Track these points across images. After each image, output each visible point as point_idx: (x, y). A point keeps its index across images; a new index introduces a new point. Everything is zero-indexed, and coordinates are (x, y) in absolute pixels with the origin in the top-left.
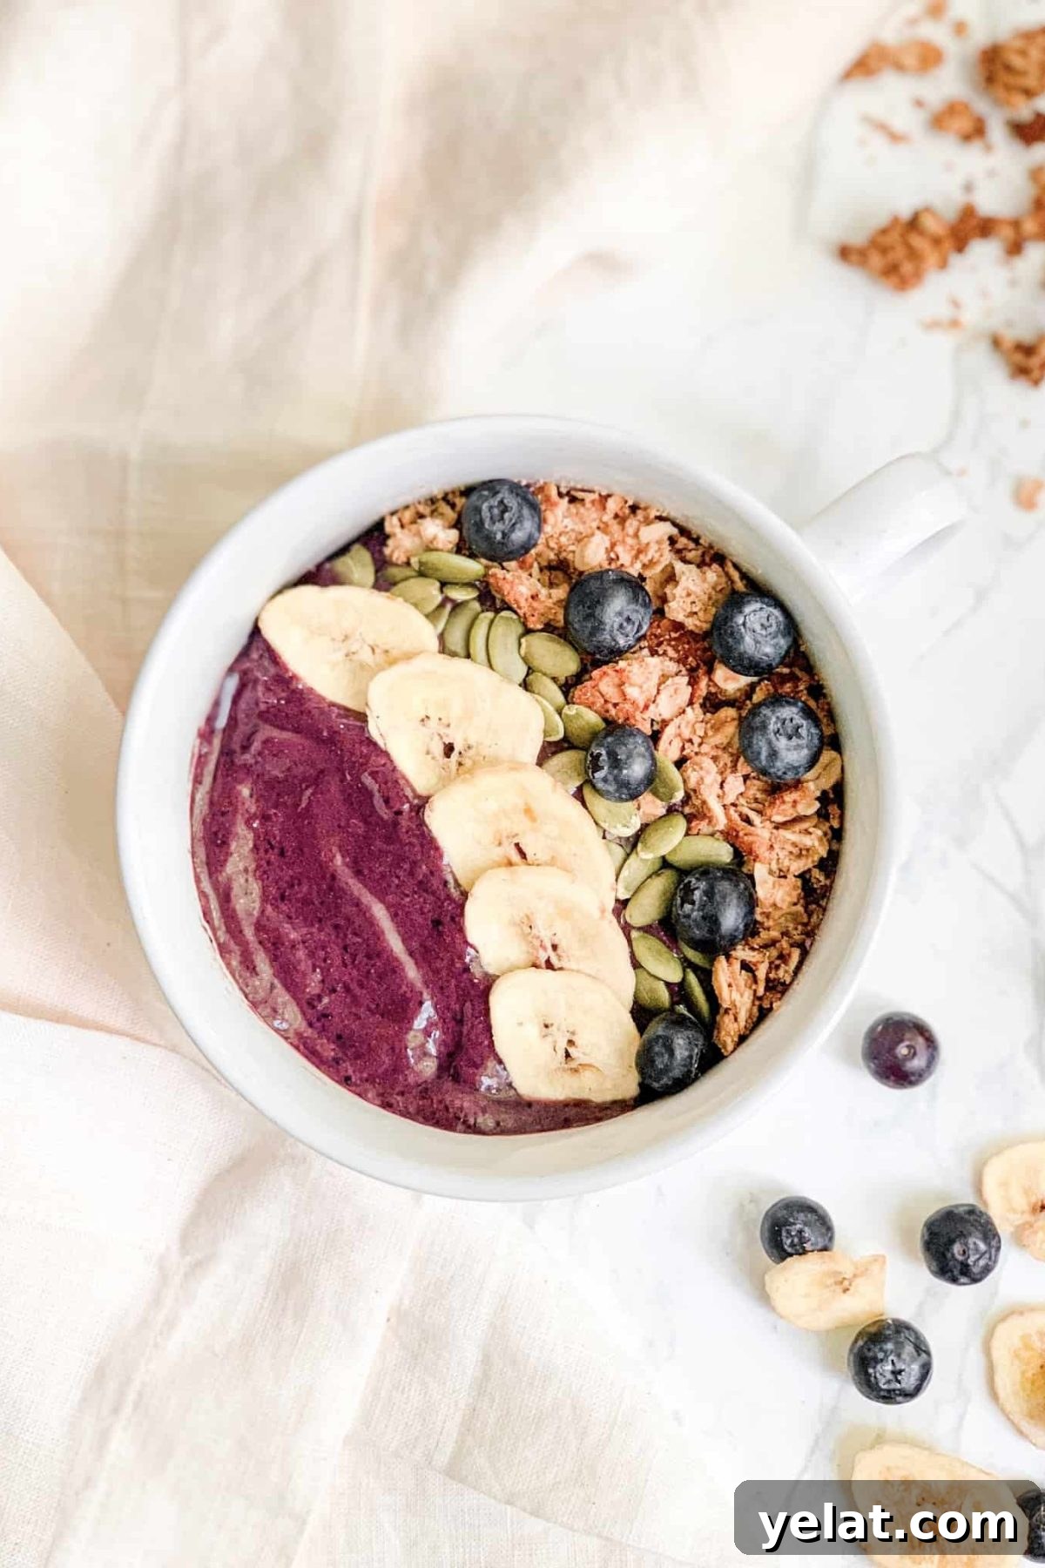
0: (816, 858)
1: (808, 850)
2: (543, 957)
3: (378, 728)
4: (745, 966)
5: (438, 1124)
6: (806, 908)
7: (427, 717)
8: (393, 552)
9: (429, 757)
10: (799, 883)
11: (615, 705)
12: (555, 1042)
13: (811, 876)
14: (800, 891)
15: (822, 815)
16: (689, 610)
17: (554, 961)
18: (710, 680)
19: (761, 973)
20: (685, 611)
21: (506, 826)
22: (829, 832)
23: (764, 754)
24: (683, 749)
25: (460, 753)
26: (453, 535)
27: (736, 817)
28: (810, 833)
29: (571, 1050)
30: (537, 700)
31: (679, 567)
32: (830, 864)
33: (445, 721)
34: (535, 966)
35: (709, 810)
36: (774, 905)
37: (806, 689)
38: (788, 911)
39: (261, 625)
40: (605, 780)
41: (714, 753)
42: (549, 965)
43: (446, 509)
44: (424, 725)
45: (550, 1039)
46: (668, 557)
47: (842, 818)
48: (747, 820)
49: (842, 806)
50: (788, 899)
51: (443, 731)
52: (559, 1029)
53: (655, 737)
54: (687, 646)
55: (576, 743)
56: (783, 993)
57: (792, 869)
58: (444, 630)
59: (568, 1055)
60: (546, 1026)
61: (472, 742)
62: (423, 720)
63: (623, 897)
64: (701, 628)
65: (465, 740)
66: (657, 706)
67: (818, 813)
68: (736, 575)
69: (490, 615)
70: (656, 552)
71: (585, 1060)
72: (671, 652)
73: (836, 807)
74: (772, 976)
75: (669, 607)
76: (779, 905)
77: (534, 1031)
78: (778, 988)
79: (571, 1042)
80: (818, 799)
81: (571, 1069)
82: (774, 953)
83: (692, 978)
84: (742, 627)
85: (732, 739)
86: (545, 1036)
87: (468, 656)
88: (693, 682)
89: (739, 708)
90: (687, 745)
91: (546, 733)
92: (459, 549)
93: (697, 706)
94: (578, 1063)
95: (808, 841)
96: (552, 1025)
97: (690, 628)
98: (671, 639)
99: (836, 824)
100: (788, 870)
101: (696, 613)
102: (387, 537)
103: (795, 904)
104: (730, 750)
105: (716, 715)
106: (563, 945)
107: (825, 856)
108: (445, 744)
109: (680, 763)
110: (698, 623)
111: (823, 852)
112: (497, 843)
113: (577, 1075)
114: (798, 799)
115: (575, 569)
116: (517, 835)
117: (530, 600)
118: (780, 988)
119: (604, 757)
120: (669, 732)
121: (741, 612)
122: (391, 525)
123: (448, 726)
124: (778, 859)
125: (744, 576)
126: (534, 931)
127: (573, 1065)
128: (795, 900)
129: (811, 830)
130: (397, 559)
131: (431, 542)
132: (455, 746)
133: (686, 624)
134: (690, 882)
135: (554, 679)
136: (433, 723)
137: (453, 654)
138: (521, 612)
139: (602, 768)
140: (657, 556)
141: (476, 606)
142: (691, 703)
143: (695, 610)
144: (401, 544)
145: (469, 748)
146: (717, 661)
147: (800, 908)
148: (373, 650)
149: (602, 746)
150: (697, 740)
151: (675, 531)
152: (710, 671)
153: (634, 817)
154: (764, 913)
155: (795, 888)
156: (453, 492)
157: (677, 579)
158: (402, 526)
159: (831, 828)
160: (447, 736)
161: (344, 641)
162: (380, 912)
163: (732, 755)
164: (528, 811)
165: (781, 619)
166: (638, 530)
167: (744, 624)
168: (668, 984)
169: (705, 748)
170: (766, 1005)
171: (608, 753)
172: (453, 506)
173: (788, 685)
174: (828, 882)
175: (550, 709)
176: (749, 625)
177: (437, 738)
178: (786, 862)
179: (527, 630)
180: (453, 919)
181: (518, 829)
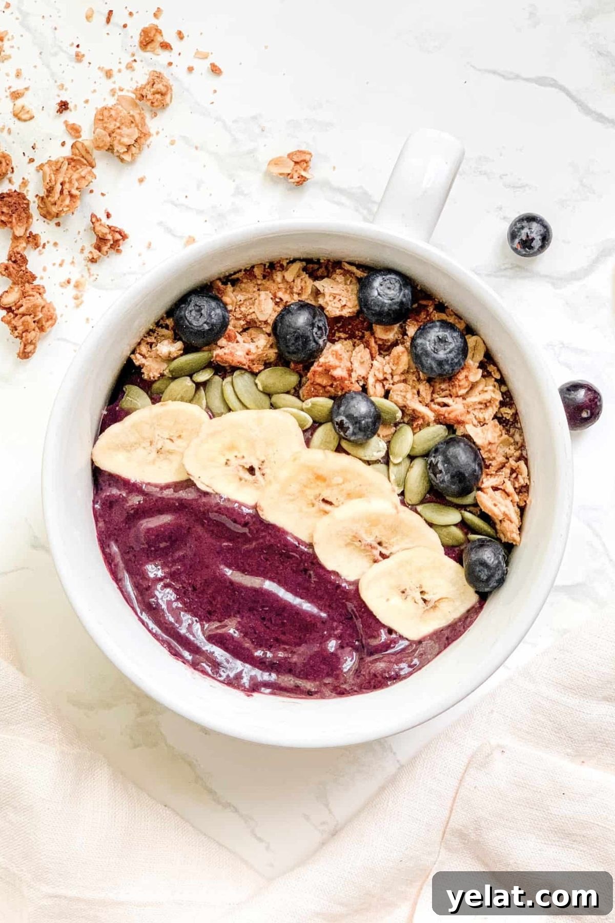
0: (497, 403)
1: (490, 402)
2: (376, 553)
3: (204, 484)
4: (495, 489)
5: (375, 687)
7: (228, 460)
8: (148, 375)
9: (243, 481)
10: (496, 422)
11: (331, 386)
12: (413, 598)
13: (502, 414)
14: (499, 426)
15: (487, 375)
16: (340, 306)
17: (384, 551)
18: (375, 338)
19: (509, 488)
20: (338, 308)
21: (311, 493)
22: (495, 383)
24: (384, 386)
25: (260, 468)
26: (179, 345)
27: (436, 407)
28: (486, 391)
29: (425, 597)
30: (284, 411)
31: (319, 284)
32: (508, 400)
33: (239, 455)
34: (375, 561)
35: (420, 413)
36: (490, 443)
37: (434, 309)
38: (499, 442)
39: (98, 464)
40: (354, 434)
41: (403, 377)
42: (384, 556)
43: (164, 332)
44: (229, 466)
45: (409, 598)
46: (310, 283)
47: (499, 370)
48: (445, 405)
49: (495, 364)
50: (496, 435)
51: (242, 462)
52: (411, 590)
53: (364, 389)
54: (350, 327)
55: (322, 421)
56: (528, 491)
57: (487, 418)
58: (207, 403)
59: (425, 601)
60: (403, 592)
61: (262, 458)
62: (226, 463)
63: (400, 491)
64: (354, 312)
65: (258, 459)
66: (355, 371)
67: (483, 376)
68: (354, 269)
69: (228, 379)
70: (301, 282)
71: (436, 597)
72: (343, 335)
73: (492, 366)
74: (517, 486)
75: (328, 311)
76: (492, 442)
77: (397, 600)
78: (523, 490)
79: (422, 592)
80: (479, 367)
81: (432, 607)
82: (507, 471)
83: (468, 515)
84: (379, 297)
85: (409, 364)
86: (406, 598)
87: (230, 410)
88: (367, 346)
89: (403, 343)
90: (385, 383)
91: (301, 426)
92: (187, 350)
93: (378, 357)
94: (433, 601)
95: (487, 397)
96: (406, 589)
97: (347, 316)
98: (339, 328)
99: (498, 377)
100: (485, 419)
101: (345, 305)
102: (140, 368)
104: (412, 371)
105: (391, 355)
106: (384, 539)
107: (502, 399)
108: (247, 469)
109: (387, 395)
110: (350, 310)
111: (499, 397)
112: (311, 506)
113: (437, 608)
114: (467, 374)
115: (260, 321)
116: (320, 495)
117: (247, 356)
118: (524, 490)
119: (345, 420)
120: (371, 381)
121: (373, 288)
122: (138, 360)
123: (243, 457)
124: (475, 417)
125: (359, 266)
126: (364, 542)
127: (431, 604)
128: (500, 433)
129: (486, 389)
130: (154, 377)
131: (169, 357)
132: (254, 466)
133: (343, 315)
134: (432, 461)
135: (288, 393)
136: (234, 462)
137: (221, 415)
138: (246, 367)
139: (348, 428)
140: (303, 284)
141: (217, 379)
142: (373, 358)
143: (344, 303)
144: (152, 369)
145: (263, 462)
146: (373, 325)
147: (505, 436)
148: (171, 440)
149: (340, 415)
150: (389, 377)
151: (304, 264)
152: (373, 334)
153: (380, 443)
154: (487, 451)
155: (495, 426)
156: (162, 318)
157: (322, 291)
158: (144, 357)
159: (496, 380)
160: (246, 463)
161: (151, 444)
162: (269, 585)
163: (413, 373)
164: (320, 478)
165: (397, 278)
166: (284, 277)
167: (379, 294)
168: (456, 525)
169: (396, 378)
170: (522, 504)
171: (347, 417)
172: (167, 327)
173: (422, 313)
174: (513, 411)
175: (295, 411)
176: (382, 293)
177: (241, 468)
178: (480, 416)
179: (255, 375)
180: (312, 563)
181: (317, 492)
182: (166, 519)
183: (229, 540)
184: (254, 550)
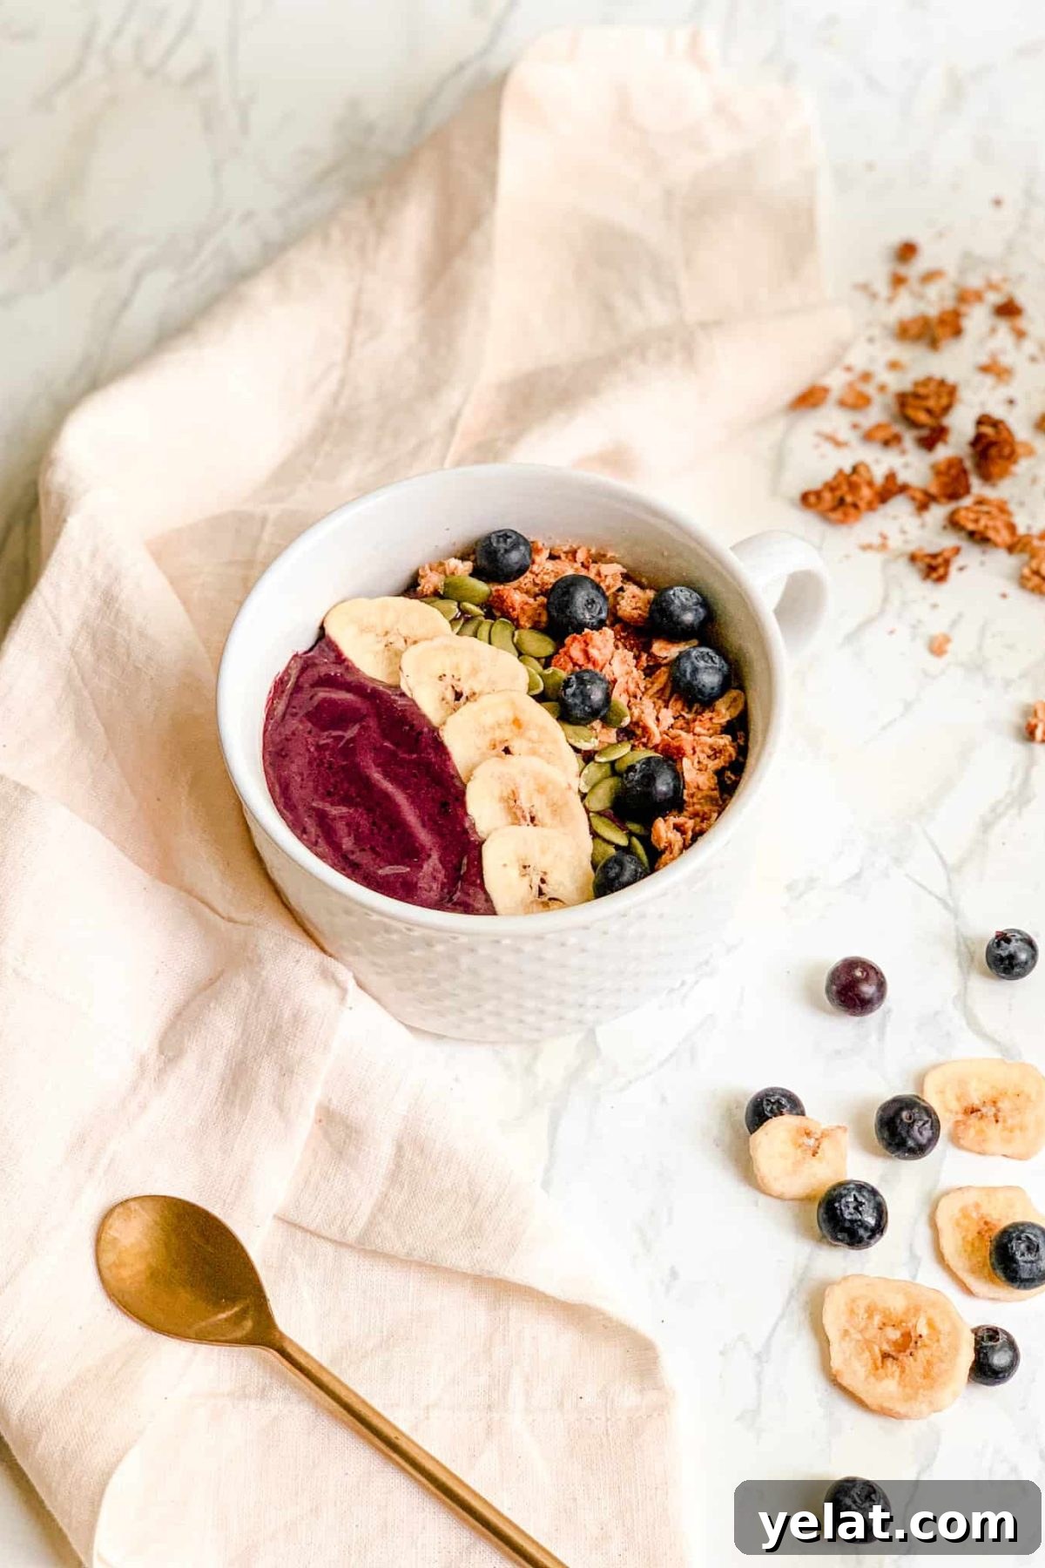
0: (727, 760)
1: (721, 752)
3: (407, 684)
4: (676, 826)
6: (721, 795)
7: (444, 675)
8: (423, 587)
9: (444, 702)
10: (715, 775)
11: (581, 666)
12: (531, 881)
13: (724, 774)
14: (715, 781)
16: (634, 606)
18: (649, 652)
20: (632, 606)
21: (498, 737)
22: (736, 747)
23: (689, 670)
24: (629, 700)
25: (467, 697)
26: (470, 566)
29: (543, 886)
30: (525, 668)
32: (738, 768)
33: (456, 677)
35: (649, 731)
36: (698, 788)
38: (708, 794)
39: (325, 625)
40: (574, 695)
41: (652, 698)
44: (441, 680)
45: (527, 878)
46: (620, 580)
47: (747, 740)
49: (747, 729)
50: (709, 786)
51: (455, 683)
52: (534, 870)
55: (551, 696)
57: (709, 766)
58: (461, 628)
59: (540, 890)
60: (525, 867)
61: (476, 687)
62: (441, 677)
63: (584, 789)
64: (644, 617)
65: (472, 688)
66: (613, 666)
69: (492, 622)
70: (612, 580)
71: (554, 895)
73: (742, 730)
75: (620, 608)
76: (701, 789)
77: (514, 872)
79: (543, 881)
81: (543, 901)
83: (635, 841)
84: (673, 597)
85: (665, 688)
86: (524, 875)
87: (476, 637)
88: (637, 657)
89: (670, 665)
90: (632, 698)
91: (530, 688)
92: (474, 575)
93: (640, 670)
94: (548, 897)
96: (529, 866)
97: (635, 618)
100: (707, 767)
101: (639, 607)
102: (421, 578)
103: (713, 790)
104: (664, 696)
105: (654, 674)
106: (539, 817)
107: (734, 760)
108: (456, 692)
110: (640, 612)
111: (732, 751)
112: (491, 747)
113: (548, 908)
116: (507, 740)
117: (521, 608)
119: (574, 680)
120: (620, 685)
122: (424, 571)
123: (459, 680)
126: (518, 803)
127: (545, 899)
128: (712, 785)
130: (427, 590)
131: (453, 573)
132: (464, 693)
133: (632, 616)
135: (538, 659)
136: (448, 680)
137: (466, 636)
138: (515, 616)
139: (572, 686)
140: (612, 583)
141: (482, 617)
142: (635, 668)
144: (431, 580)
145: (474, 692)
146: (655, 637)
147: (716, 793)
148: (406, 641)
150: (639, 696)
151: (626, 570)
152: (649, 647)
153: (593, 739)
154: (689, 793)
155: (712, 778)
157: (626, 592)
158: (432, 570)
159: (738, 744)
160: (458, 686)
161: (384, 636)
162: (400, 798)
164: (517, 722)
166: (599, 569)
167: (674, 594)
168: (617, 846)
171: (577, 677)
174: (738, 779)
175: (534, 672)
176: (677, 594)
177: (450, 688)
178: (705, 761)
179: (518, 627)
180: (457, 799)
181: (507, 736)
182: (348, 696)
183: (392, 743)
184: (411, 761)
